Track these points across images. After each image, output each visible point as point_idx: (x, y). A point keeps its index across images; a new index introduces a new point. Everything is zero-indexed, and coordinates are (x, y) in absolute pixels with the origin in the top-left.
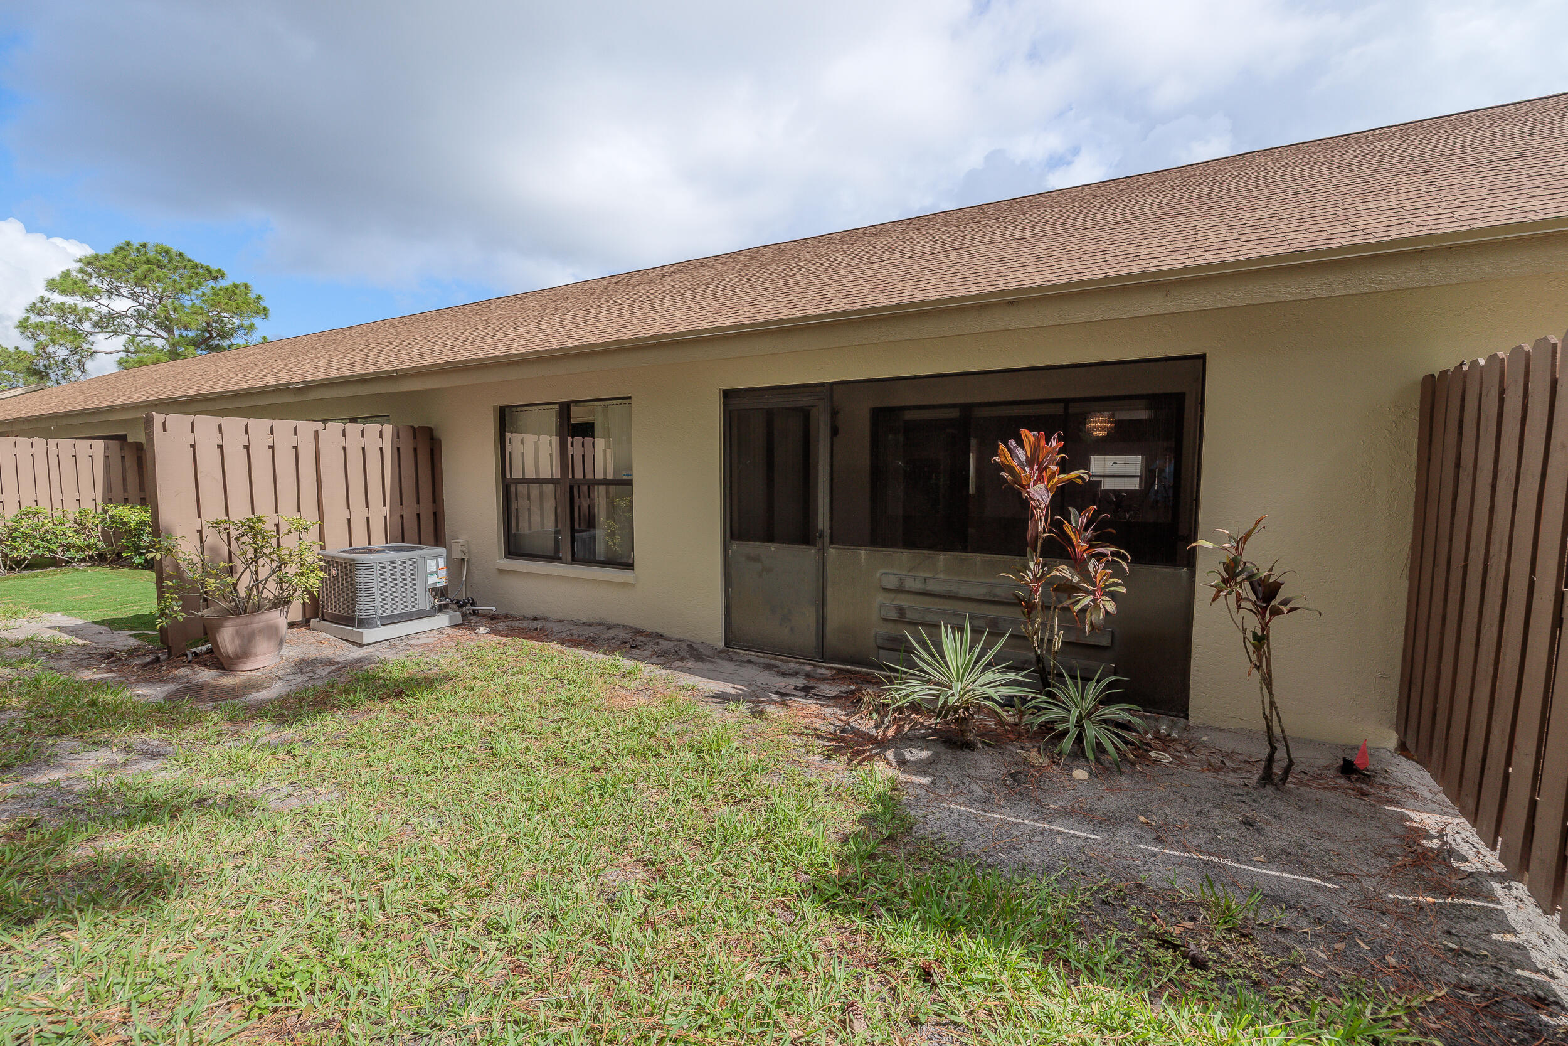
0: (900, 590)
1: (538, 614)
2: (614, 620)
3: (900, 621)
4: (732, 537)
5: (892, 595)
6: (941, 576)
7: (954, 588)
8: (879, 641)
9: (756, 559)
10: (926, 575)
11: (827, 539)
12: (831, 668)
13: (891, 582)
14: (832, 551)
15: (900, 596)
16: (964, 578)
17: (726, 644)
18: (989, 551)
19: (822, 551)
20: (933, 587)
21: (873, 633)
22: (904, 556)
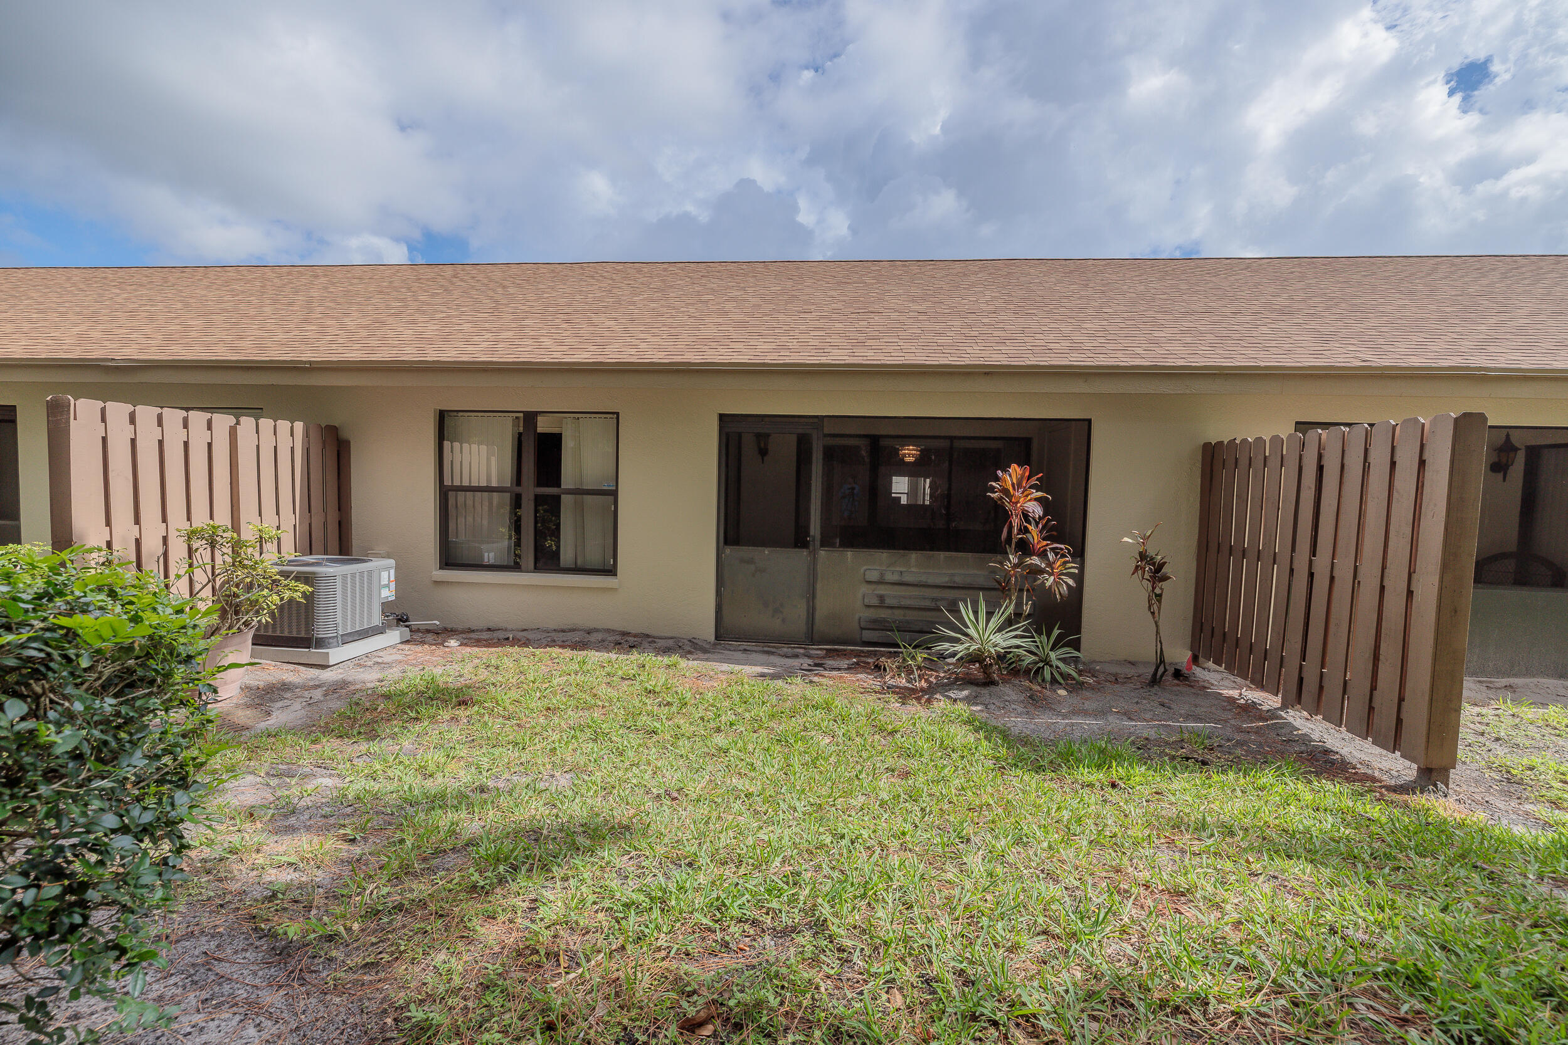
0: (881, 582)
1: (491, 625)
2: (591, 625)
3: (880, 606)
4: (726, 542)
5: (873, 587)
6: (913, 569)
7: (923, 579)
8: (863, 624)
9: (751, 561)
10: (901, 569)
11: (818, 543)
12: (821, 649)
13: (873, 576)
14: (822, 553)
15: (882, 587)
16: (931, 571)
17: (717, 638)
18: (949, 550)
19: (814, 554)
20: (908, 578)
21: (857, 617)
22: (883, 556)
